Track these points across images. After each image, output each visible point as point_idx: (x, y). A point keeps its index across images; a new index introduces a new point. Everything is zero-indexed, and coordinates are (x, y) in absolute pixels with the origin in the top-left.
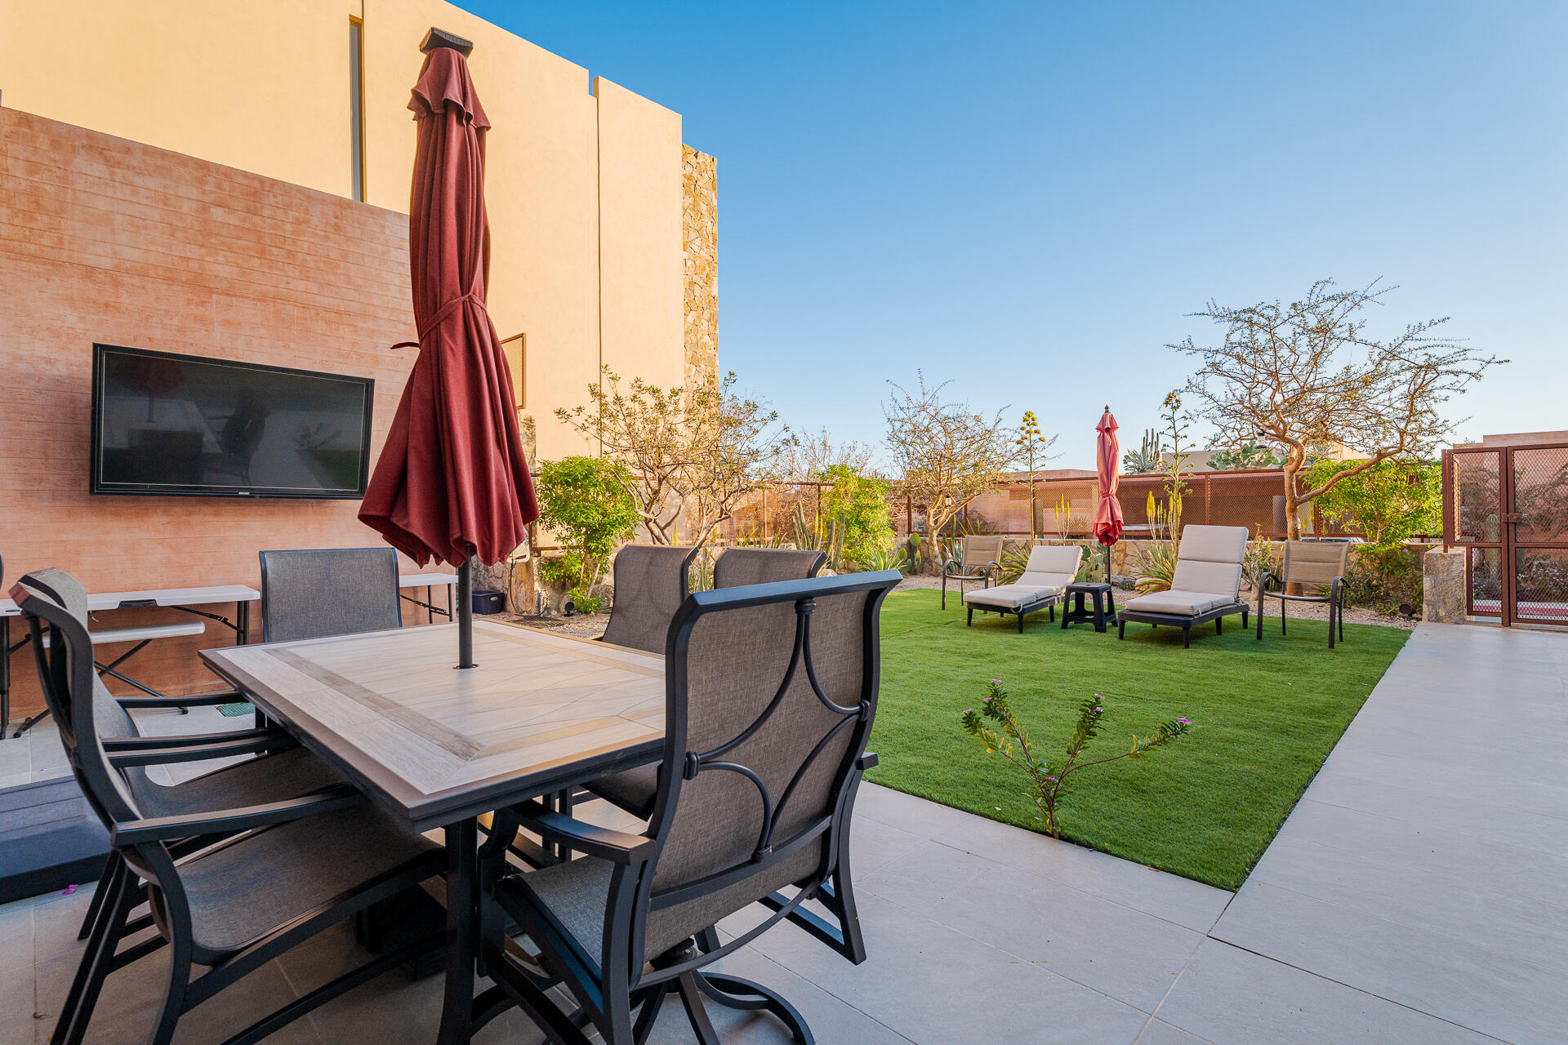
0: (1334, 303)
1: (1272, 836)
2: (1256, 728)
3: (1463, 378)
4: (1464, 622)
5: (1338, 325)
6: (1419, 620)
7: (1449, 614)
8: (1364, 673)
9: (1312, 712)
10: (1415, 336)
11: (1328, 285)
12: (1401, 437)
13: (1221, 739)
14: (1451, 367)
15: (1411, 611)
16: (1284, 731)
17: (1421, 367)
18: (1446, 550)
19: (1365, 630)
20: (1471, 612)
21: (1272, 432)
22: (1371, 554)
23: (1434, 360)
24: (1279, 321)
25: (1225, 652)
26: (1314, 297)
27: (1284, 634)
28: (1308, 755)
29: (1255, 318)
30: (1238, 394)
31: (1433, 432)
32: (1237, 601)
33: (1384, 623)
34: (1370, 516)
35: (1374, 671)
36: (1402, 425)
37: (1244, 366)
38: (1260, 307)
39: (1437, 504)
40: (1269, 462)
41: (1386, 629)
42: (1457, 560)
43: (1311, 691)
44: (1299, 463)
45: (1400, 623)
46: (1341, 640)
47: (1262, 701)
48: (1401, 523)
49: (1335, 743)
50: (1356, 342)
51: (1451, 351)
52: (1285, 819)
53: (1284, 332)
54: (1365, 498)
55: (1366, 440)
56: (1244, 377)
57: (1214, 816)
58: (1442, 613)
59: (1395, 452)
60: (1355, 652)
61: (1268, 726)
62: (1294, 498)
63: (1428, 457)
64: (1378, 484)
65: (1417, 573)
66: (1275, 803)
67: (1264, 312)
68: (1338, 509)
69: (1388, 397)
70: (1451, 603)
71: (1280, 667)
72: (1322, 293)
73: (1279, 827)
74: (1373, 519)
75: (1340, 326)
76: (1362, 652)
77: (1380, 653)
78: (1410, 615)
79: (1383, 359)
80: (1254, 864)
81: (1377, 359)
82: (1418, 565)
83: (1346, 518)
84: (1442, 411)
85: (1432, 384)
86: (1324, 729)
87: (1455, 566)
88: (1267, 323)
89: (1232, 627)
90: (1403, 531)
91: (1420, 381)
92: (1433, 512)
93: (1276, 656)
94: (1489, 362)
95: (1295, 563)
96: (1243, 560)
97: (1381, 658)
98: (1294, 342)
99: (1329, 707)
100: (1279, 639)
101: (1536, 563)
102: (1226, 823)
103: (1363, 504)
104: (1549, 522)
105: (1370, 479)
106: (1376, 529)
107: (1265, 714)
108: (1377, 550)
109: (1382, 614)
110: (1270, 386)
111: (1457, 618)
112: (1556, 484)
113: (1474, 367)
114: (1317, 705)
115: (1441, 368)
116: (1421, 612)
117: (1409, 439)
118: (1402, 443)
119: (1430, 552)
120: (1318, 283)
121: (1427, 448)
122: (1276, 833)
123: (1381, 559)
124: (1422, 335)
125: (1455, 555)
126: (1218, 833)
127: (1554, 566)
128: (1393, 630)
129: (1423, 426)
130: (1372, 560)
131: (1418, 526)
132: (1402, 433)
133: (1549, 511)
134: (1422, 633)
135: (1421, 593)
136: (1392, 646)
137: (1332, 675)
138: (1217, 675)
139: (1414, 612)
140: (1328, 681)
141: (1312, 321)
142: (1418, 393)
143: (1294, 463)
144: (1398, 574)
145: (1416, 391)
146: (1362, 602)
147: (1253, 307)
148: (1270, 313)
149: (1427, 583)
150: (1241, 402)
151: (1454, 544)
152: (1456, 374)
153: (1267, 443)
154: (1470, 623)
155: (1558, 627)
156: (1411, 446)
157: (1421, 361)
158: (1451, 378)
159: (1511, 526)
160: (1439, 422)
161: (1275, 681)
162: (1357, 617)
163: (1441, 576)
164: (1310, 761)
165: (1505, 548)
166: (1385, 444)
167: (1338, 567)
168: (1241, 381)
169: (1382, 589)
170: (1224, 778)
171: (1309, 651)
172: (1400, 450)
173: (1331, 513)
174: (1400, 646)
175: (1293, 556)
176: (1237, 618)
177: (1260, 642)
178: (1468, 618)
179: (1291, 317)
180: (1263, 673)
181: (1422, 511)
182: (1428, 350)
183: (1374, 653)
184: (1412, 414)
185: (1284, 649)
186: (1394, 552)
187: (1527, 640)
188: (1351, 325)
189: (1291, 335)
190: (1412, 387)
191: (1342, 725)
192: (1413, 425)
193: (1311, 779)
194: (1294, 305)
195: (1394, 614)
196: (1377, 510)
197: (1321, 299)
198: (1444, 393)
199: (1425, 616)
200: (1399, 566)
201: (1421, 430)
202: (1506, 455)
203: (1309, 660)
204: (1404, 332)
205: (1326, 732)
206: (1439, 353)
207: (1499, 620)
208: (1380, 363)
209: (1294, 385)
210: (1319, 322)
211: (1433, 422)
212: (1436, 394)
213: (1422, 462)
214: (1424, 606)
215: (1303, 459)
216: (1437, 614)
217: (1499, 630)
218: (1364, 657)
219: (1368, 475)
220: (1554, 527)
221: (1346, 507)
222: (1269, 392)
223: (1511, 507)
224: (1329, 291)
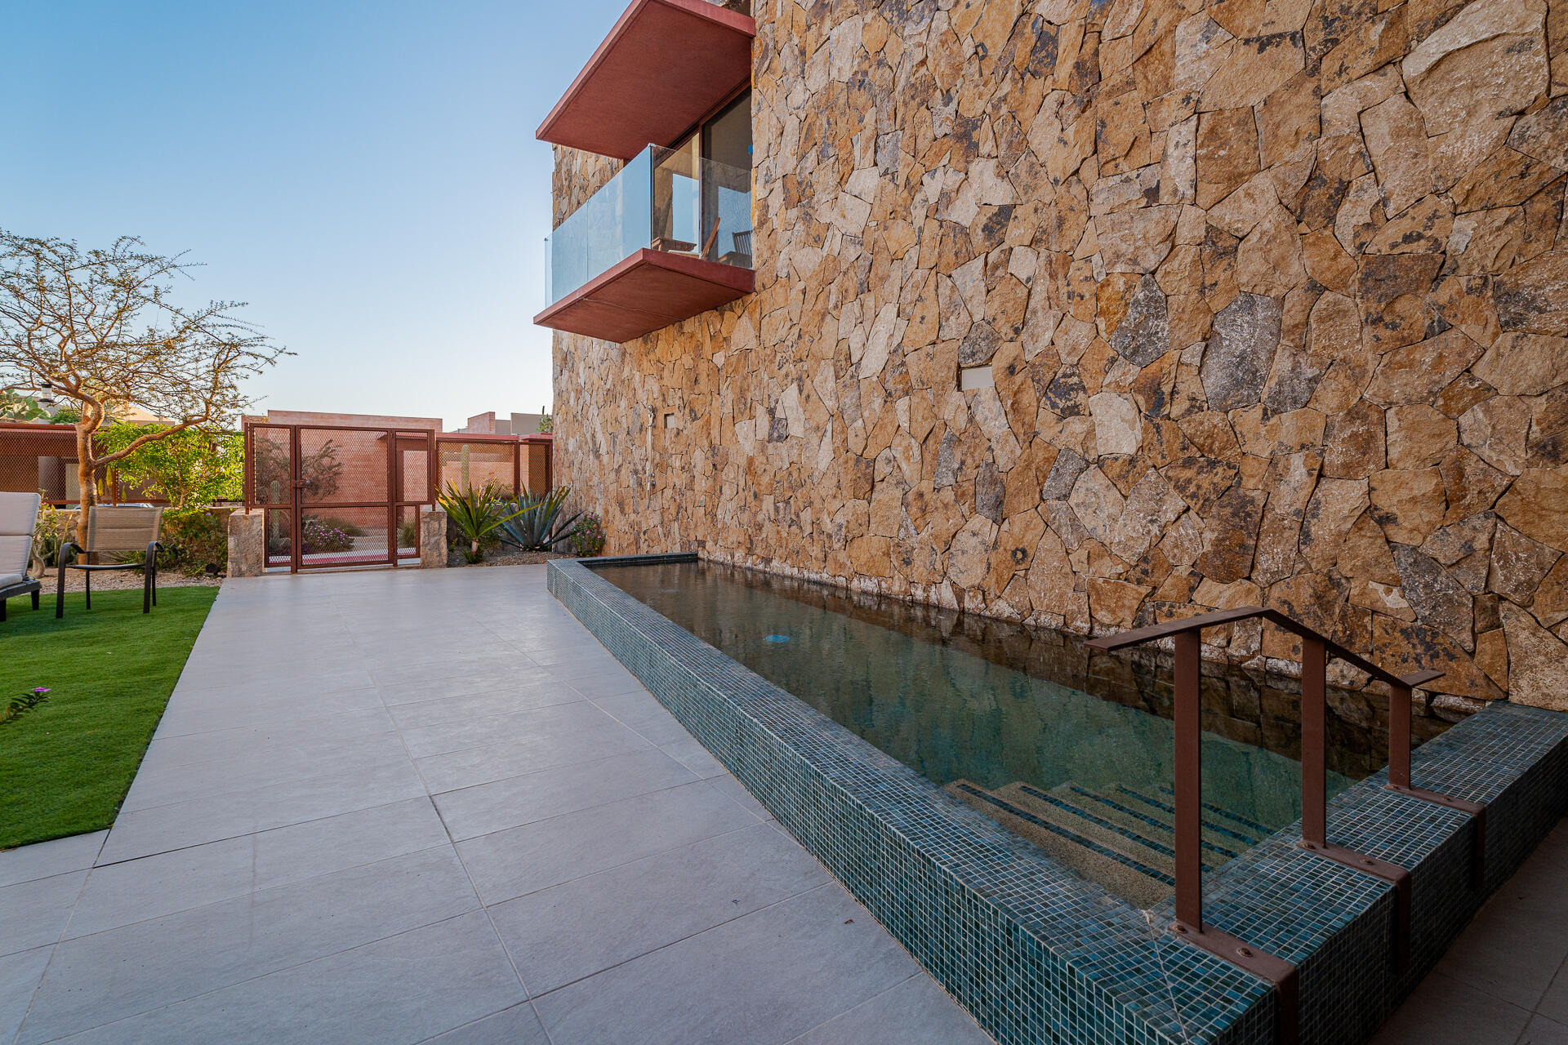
0: (141, 263)
1: (133, 776)
2: (86, 699)
3: (261, 361)
4: (262, 574)
5: (143, 284)
6: (223, 577)
7: (250, 568)
8: (184, 629)
9: (141, 671)
10: (218, 313)
11: (135, 242)
12: (207, 407)
13: (48, 719)
14: (251, 350)
15: (216, 570)
16: (119, 694)
17: (226, 344)
18: (247, 513)
19: (176, 592)
20: (268, 564)
21: (62, 385)
22: (175, 518)
23: (236, 340)
24: (75, 264)
25: (17, 638)
26: (119, 250)
27: (88, 607)
28: (149, 705)
29: (45, 251)
30: (12, 333)
31: (235, 405)
32: (26, 579)
33: (192, 583)
34: (174, 481)
35: (192, 626)
36: (208, 396)
37: (22, 301)
38: (53, 242)
39: (237, 471)
40: (35, 415)
41: (196, 588)
42: (256, 520)
43: (134, 654)
44: (96, 422)
45: (206, 582)
46: (154, 604)
47: (84, 674)
48: (205, 488)
49: (172, 690)
50: (161, 306)
51: (252, 335)
52: (141, 760)
53: (80, 277)
54: (168, 464)
55: (173, 406)
56: (21, 315)
57: (65, 783)
58: (244, 568)
59: (201, 421)
60: (171, 612)
61: (99, 694)
62: (90, 461)
63: (230, 428)
64: (182, 451)
65: (221, 535)
66: (129, 751)
67: (57, 249)
68: (140, 474)
69: (194, 365)
70: (252, 558)
71: (93, 640)
72: (129, 249)
73: (137, 769)
74: (178, 484)
75: (146, 286)
76: (177, 611)
77: (195, 610)
78: (216, 574)
79: (188, 328)
80: (121, 802)
81: (181, 327)
82: (221, 528)
83: (147, 484)
84: (243, 388)
85: (233, 362)
86: (160, 681)
87: (254, 527)
88: (61, 262)
89: (19, 610)
90: (206, 496)
91: (224, 357)
92: (233, 478)
93: (86, 631)
94: (281, 352)
95: (101, 530)
96: (34, 530)
97: (198, 614)
98: (91, 290)
99: (158, 664)
100: (84, 613)
101: (308, 522)
102: (79, 785)
103: (165, 469)
104: (317, 487)
105: (173, 445)
106: (179, 493)
107: (93, 684)
108: (181, 515)
109: (188, 575)
110: (59, 332)
111: (256, 571)
112: (322, 457)
113: (270, 354)
114: (146, 664)
115: (243, 349)
116: (225, 569)
117: (213, 409)
118: (207, 413)
119: (233, 514)
120: (124, 238)
121: (230, 420)
122: (136, 773)
123: (184, 523)
124: (223, 312)
125: (255, 516)
126: (74, 795)
127: (320, 523)
128: (201, 588)
129: (227, 398)
130: (175, 525)
131: (220, 491)
132: (208, 403)
133: (317, 478)
134: (229, 588)
135: (225, 553)
136: (206, 601)
137: (153, 636)
138: (13, 662)
139: (219, 571)
140: (151, 642)
141: (113, 272)
142: (220, 368)
143: (90, 423)
144: (203, 536)
145: (220, 365)
146: (168, 567)
147: (43, 239)
148: (64, 251)
149: (231, 543)
150: (18, 345)
151: (254, 506)
152: (256, 356)
153: (52, 396)
154: (266, 574)
155: (329, 569)
156: (215, 416)
157: (224, 338)
158: (251, 359)
159: (297, 490)
160: (239, 398)
161: (92, 654)
162: (167, 581)
163: (243, 535)
164: (152, 710)
165: (293, 509)
166: (191, 412)
167: (152, 532)
168: (17, 318)
169: (188, 552)
170: (65, 749)
171: (123, 619)
172: (205, 419)
173: (131, 478)
174: (212, 600)
175: (98, 523)
176: (25, 598)
177: (60, 620)
178: (267, 570)
179: (91, 263)
180: (75, 650)
181: (223, 477)
182: (230, 329)
183: (190, 610)
184: (216, 387)
185: (93, 622)
186: (197, 516)
187: (311, 582)
188: (156, 288)
189: (88, 282)
190: (217, 361)
191: (175, 674)
192: (218, 397)
193: (157, 723)
194: (96, 253)
195: (200, 574)
196: (181, 475)
197: (128, 255)
198: (245, 372)
199: (229, 573)
200: (203, 529)
201: (224, 402)
202: (295, 431)
203: (124, 627)
204: (206, 307)
205: (161, 684)
206: (243, 335)
207: (289, 569)
208: (183, 331)
209: (90, 337)
210: (121, 275)
211: (235, 397)
212: (238, 371)
213: (224, 432)
214: (229, 564)
215: (100, 419)
216: (240, 569)
217: (289, 577)
218: (180, 615)
219: (170, 440)
220: (321, 491)
221: (149, 472)
222: (57, 339)
223: (298, 474)
224: (136, 249)
